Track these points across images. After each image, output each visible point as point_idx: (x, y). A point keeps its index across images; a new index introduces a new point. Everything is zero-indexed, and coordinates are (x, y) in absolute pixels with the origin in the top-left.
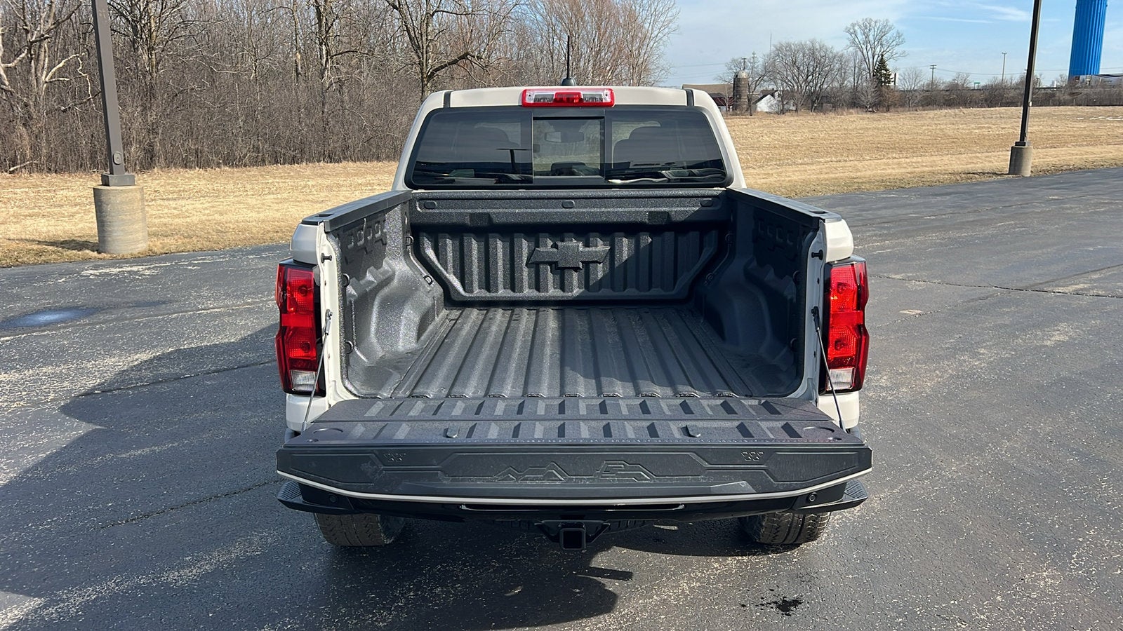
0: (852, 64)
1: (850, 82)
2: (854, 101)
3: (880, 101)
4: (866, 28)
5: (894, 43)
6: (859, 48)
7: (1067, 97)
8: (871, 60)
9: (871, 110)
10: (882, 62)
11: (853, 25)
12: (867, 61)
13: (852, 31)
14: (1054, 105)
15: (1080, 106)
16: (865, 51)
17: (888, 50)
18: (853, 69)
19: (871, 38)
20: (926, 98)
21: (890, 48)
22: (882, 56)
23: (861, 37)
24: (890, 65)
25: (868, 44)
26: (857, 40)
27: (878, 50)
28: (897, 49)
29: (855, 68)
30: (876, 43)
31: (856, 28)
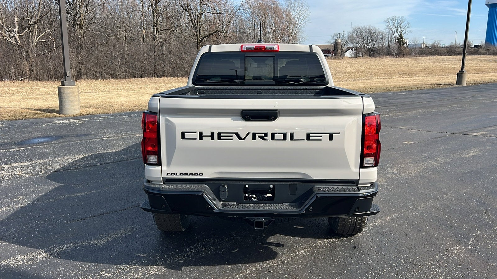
0: (387, 36)
1: (386, 44)
2: (388, 52)
3: (400, 53)
4: (394, 20)
5: (406, 27)
6: (391, 29)
7: (485, 51)
8: (396, 34)
9: (396, 56)
10: (401, 35)
11: (388, 19)
12: (394, 34)
13: (387, 21)
14: (479, 55)
15: (490, 55)
16: (393, 30)
17: (404, 30)
18: (388, 38)
19: (396, 24)
20: (421, 51)
21: (404, 29)
22: (401, 32)
23: (391, 24)
24: (404, 37)
25: (395, 28)
26: (390, 26)
27: (399, 30)
28: (408, 30)
29: (389, 38)
30: (398, 27)
31: (389, 20)
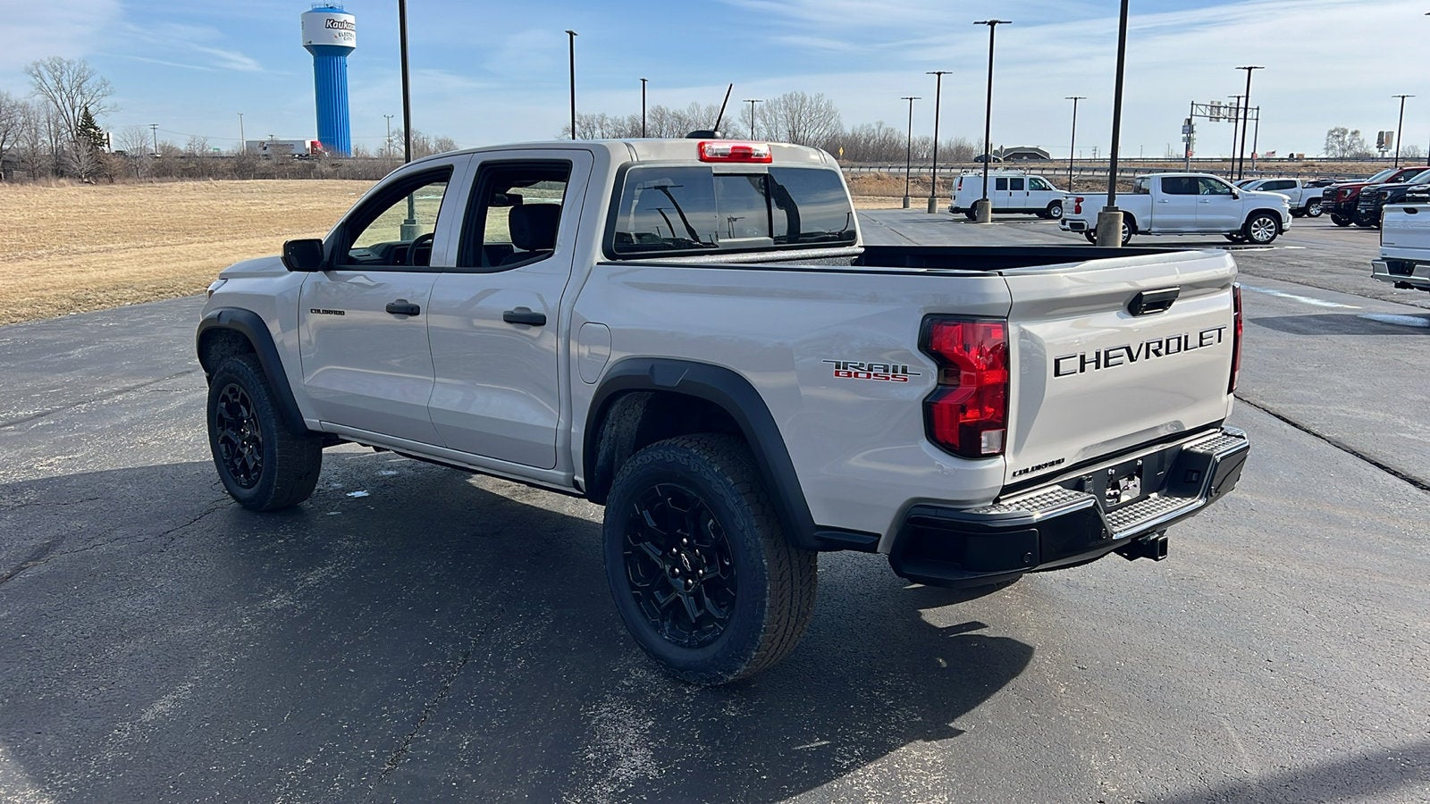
0: (43, 118)
1: (45, 142)
2: (59, 169)
3: (99, 169)
4: (57, 68)
5: (100, 93)
6: (50, 97)
7: (330, 169)
8: (70, 113)
9: (86, 180)
10: (88, 117)
11: (37, 65)
12: (65, 114)
13: (35, 72)
14: (317, 178)
15: (345, 179)
16: (59, 101)
17: (92, 101)
18: (47, 124)
19: (66, 84)
20: (158, 166)
21: (95, 99)
22: (86, 108)
23: (51, 83)
24: (99, 121)
25: (63, 93)
26: (45, 86)
27: (78, 100)
28: (106, 101)
29: (49, 122)
30: (74, 91)
31: (42, 68)
